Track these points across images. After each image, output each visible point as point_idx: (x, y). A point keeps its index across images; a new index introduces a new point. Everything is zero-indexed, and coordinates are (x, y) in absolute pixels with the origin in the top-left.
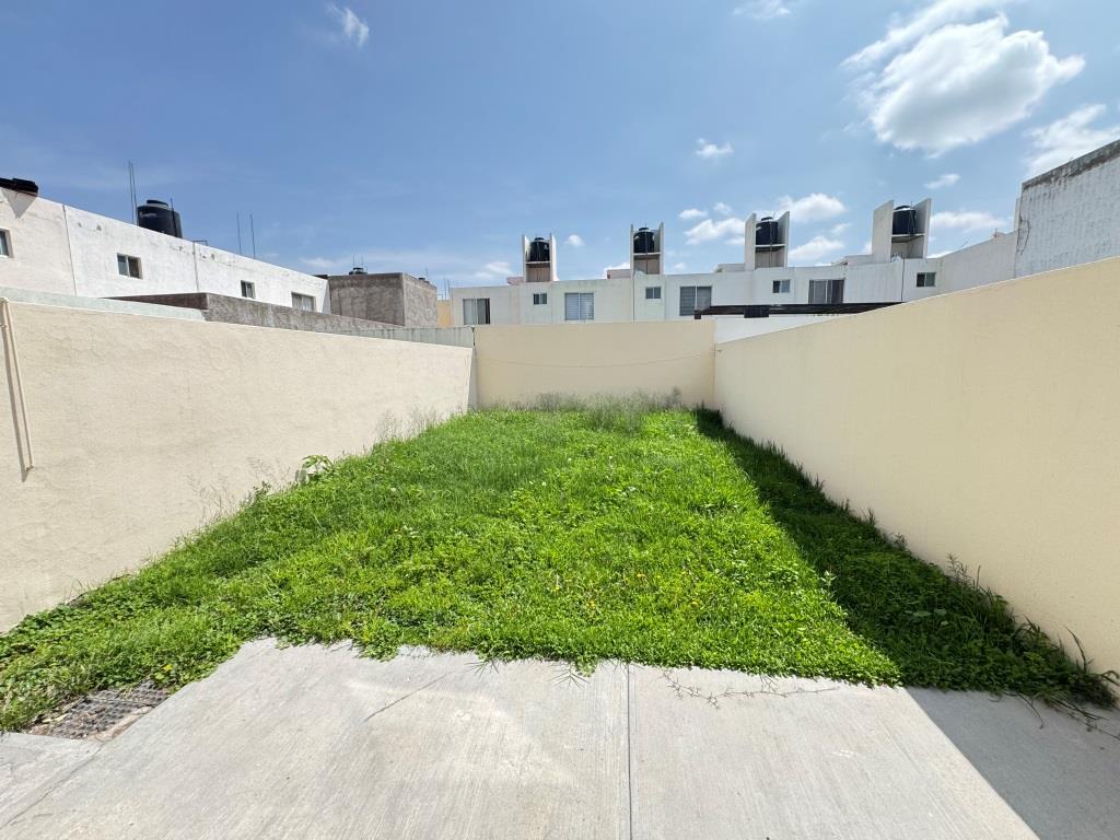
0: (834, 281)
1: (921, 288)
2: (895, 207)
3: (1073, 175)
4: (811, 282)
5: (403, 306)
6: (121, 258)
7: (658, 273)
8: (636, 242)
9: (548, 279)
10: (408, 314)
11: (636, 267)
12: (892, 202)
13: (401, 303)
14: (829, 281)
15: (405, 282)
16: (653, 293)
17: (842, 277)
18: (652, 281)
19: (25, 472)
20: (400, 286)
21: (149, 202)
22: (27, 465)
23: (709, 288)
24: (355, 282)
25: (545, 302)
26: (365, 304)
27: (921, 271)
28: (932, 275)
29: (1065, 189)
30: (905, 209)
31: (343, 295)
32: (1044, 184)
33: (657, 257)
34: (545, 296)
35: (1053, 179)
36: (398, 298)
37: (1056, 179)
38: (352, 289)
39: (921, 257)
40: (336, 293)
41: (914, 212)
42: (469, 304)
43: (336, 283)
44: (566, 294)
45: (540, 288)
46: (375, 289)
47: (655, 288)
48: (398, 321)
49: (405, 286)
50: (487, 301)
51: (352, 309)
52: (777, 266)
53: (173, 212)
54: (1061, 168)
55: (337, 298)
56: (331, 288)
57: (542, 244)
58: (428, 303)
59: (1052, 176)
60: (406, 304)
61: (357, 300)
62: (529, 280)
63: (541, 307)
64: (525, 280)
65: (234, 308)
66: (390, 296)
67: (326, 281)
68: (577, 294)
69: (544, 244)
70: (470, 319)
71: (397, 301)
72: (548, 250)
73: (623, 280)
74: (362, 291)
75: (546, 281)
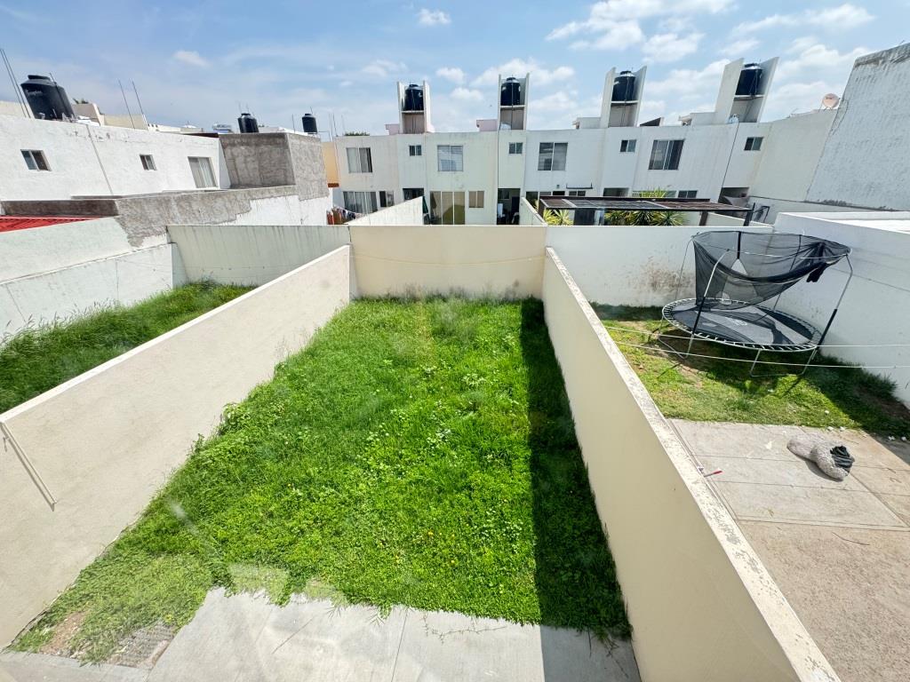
0: (675, 141)
1: (748, 151)
2: (745, 63)
3: (898, 61)
4: (655, 142)
5: (290, 165)
6: (26, 154)
7: (522, 129)
8: (503, 93)
9: (422, 131)
10: (296, 172)
11: (503, 120)
12: (742, 59)
13: (289, 162)
14: (671, 142)
15: (290, 141)
16: (516, 148)
17: (682, 138)
18: (516, 136)
19: (52, 506)
20: (285, 146)
21: (31, 77)
22: (52, 502)
23: (566, 144)
24: (244, 140)
25: (420, 154)
26: (257, 162)
27: (750, 136)
28: (760, 140)
29: (887, 74)
30: (753, 68)
31: (236, 154)
32: (873, 65)
33: (522, 109)
34: (419, 147)
35: (881, 61)
36: (286, 157)
37: (883, 63)
38: (243, 148)
39: (755, 121)
40: (228, 150)
41: (760, 71)
42: (352, 152)
43: (227, 141)
44: (439, 146)
45: (414, 140)
46: (264, 148)
48: (289, 180)
49: (290, 146)
50: (369, 150)
51: (246, 167)
52: (628, 126)
53: (56, 87)
54: (890, 51)
55: (230, 156)
56: (224, 147)
57: (417, 92)
58: (314, 156)
59: (881, 58)
60: (294, 164)
61: (248, 159)
62: (406, 132)
63: (416, 158)
64: (401, 130)
65: (142, 209)
66: (278, 156)
67: (217, 140)
68: (448, 146)
69: (418, 91)
70: (354, 167)
71: (284, 162)
72: (422, 98)
73: (490, 133)
74: (253, 149)
75: (422, 133)
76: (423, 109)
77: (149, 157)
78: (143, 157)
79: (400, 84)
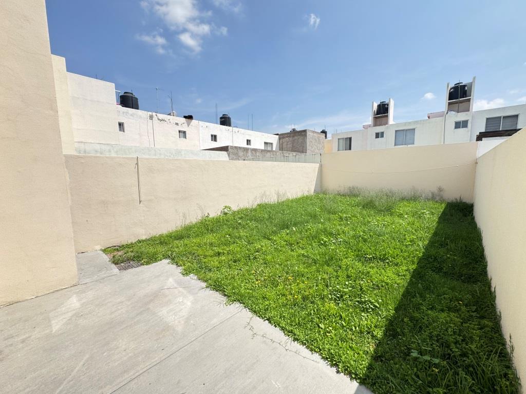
6: (212, 136)
7: (468, 111)
8: (451, 93)
9: (386, 123)
10: (308, 147)
11: (450, 109)
13: (306, 143)
15: (308, 133)
16: (461, 125)
18: (462, 117)
19: (140, 202)
20: (305, 135)
21: (224, 115)
24: (290, 135)
25: (382, 137)
26: (292, 145)
31: (284, 142)
33: (468, 100)
34: (383, 133)
40: (281, 141)
42: (341, 141)
43: (282, 137)
44: (396, 131)
45: (380, 129)
46: (296, 138)
47: (463, 121)
48: (304, 151)
49: (308, 135)
50: (350, 139)
51: (287, 148)
53: (229, 118)
56: (280, 139)
58: (319, 142)
60: (308, 144)
61: (288, 143)
62: (374, 126)
63: (380, 139)
65: (237, 150)
66: (302, 140)
67: (278, 136)
68: (404, 130)
69: (385, 104)
70: (341, 148)
71: (304, 142)
72: (388, 108)
73: (438, 118)
74: (291, 139)
75: (385, 125)
76: (387, 113)
77: (250, 141)
78: (247, 140)
79: (374, 103)
